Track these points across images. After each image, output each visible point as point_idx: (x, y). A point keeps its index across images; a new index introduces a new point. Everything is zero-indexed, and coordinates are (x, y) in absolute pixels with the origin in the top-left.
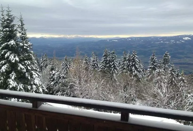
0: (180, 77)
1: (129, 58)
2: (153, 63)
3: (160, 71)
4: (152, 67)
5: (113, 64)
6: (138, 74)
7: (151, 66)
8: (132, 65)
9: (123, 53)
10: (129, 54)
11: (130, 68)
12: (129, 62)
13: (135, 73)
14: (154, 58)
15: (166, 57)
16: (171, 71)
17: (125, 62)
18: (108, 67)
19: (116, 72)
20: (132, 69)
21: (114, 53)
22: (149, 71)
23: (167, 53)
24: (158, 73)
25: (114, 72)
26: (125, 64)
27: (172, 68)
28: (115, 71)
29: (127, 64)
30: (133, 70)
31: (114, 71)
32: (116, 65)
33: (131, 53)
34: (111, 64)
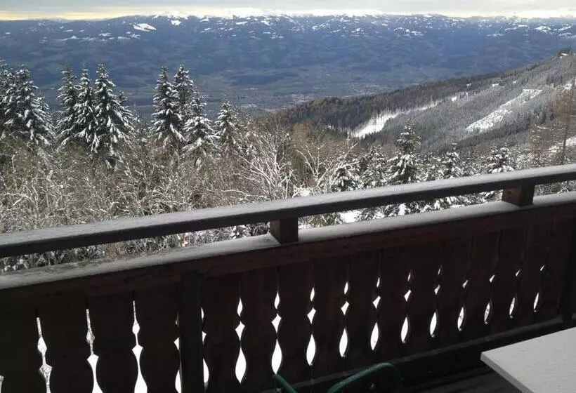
0: (248, 134)
1: (88, 92)
2: (167, 101)
3: (202, 122)
4: (167, 113)
5: (31, 116)
6: (127, 139)
7: (162, 112)
8: (105, 114)
9: (63, 76)
10: (86, 76)
11: (97, 123)
12: (90, 104)
13: (118, 139)
14: (166, 87)
15: (182, 81)
16: (224, 119)
17: (77, 105)
18: (12, 128)
19: (46, 142)
20: (105, 125)
21: (24, 78)
22: (157, 126)
23: (182, 70)
24: (194, 129)
25: (37, 141)
26: (79, 112)
27: (226, 111)
28: (42, 138)
29: (86, 112)
30: (111, 130)
31: (38, 139)
32: (41, 118)
33: (93, 76)
34: (20, 115)
